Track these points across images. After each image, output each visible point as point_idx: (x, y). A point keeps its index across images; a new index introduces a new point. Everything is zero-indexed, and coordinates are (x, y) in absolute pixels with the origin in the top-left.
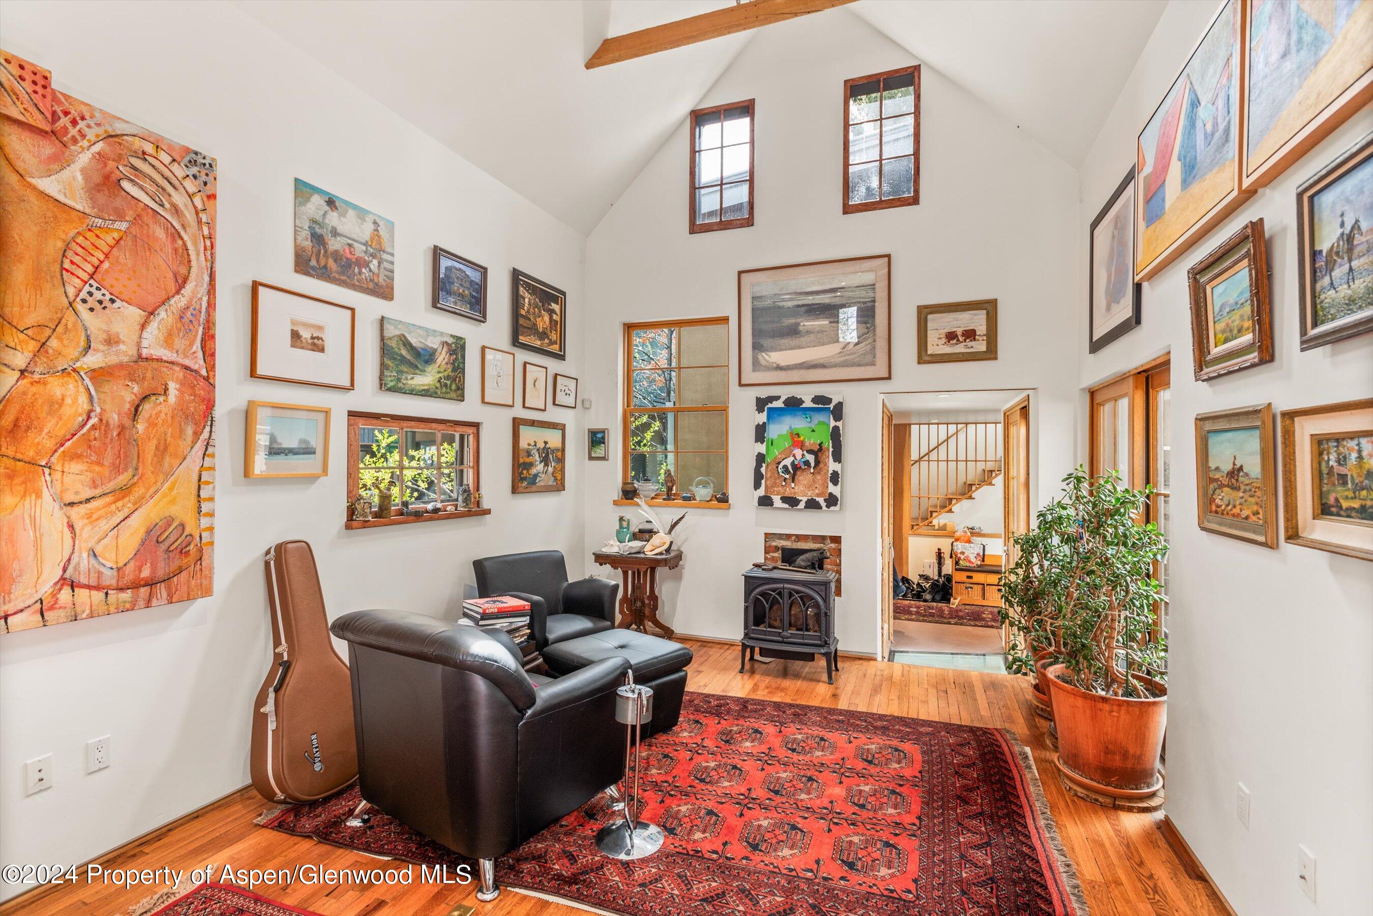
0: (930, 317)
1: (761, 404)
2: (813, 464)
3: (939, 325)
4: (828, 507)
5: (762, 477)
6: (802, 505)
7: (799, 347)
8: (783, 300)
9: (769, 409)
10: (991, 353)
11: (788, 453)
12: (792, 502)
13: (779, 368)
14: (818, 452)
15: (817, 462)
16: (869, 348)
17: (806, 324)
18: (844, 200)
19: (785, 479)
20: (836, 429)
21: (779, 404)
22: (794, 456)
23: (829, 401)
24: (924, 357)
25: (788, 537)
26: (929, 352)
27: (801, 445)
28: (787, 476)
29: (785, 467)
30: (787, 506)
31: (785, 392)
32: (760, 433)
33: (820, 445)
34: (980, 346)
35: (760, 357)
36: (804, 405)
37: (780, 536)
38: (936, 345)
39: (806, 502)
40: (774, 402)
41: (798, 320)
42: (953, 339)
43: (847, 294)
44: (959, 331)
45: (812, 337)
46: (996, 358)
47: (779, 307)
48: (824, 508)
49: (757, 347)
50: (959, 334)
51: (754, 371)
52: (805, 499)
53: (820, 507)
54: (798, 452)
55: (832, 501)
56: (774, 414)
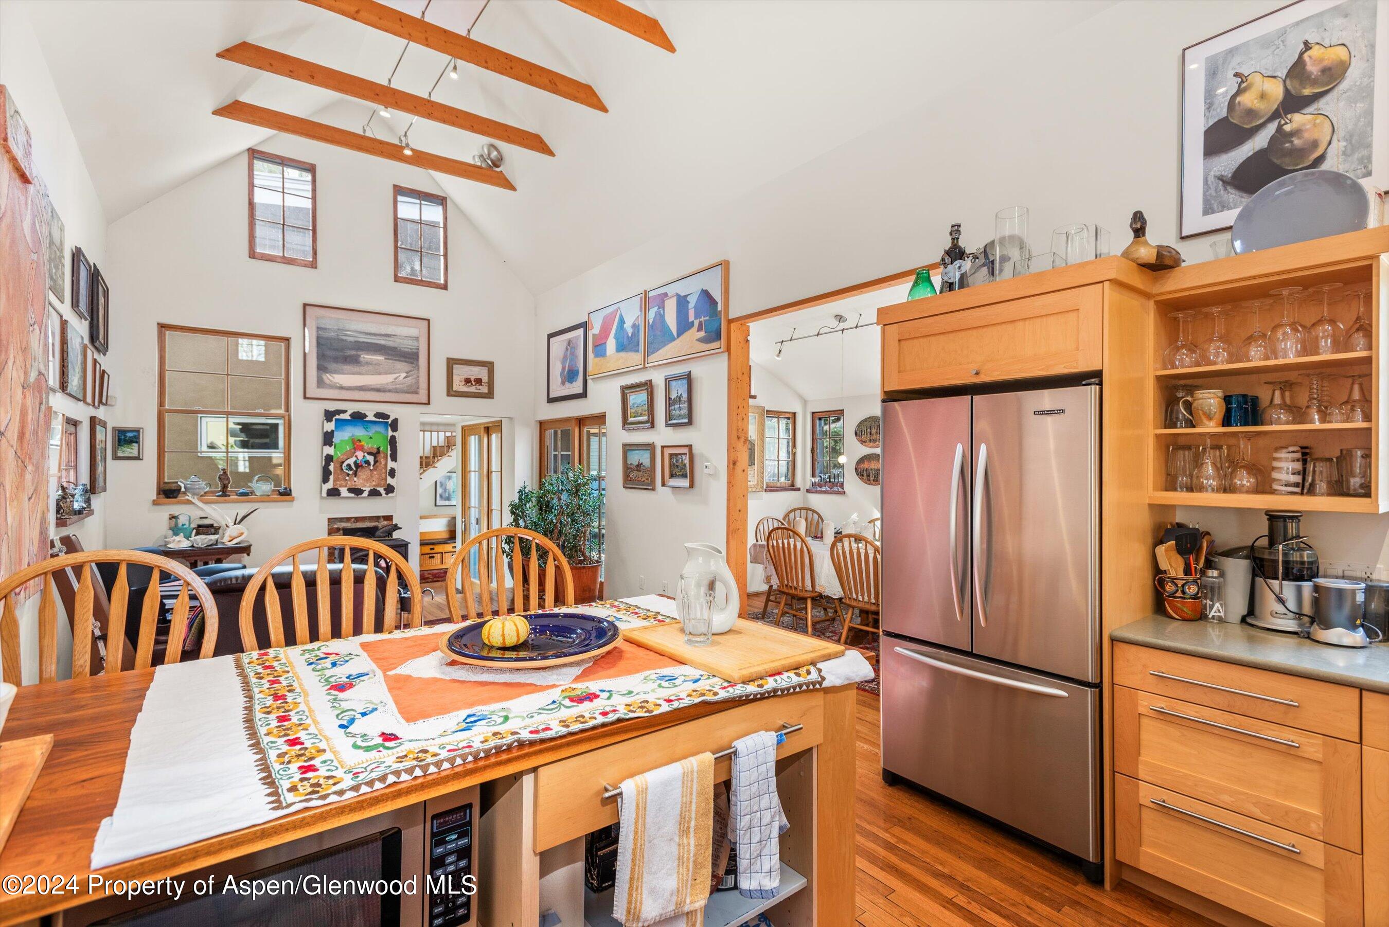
0: (454, 366)
1: (329, 415)
2: (372, 463)
3: (460, 373)
4: (387, 494)
5: (330, 473)
6: (365, 494)
7: (360, 374)
8: (346, 335)
9: (336, 419)
10: (490, 395)
11: (352, 454)
12: (357, 492)
13: (342, 388)
14: (376, 454)
15: (376, 462)
16: (414, 381)
17: (366, 356)
18: (395, 272)
19: (348, 475)
20: (393, 438)
21: (346, 416)
22: (356, 457)
23: (388, 417)
24: (451, 392)
25: (348, 519)
26: (454, 389)
27: (361, 448)
28: (350, 472)
29: (349, 465)
30: (353, 495)
31: (352, 408)
32: (328, 439)
33: (378, 449)
34: (484, 389)
35: (324, 377)
36: (367, 419)
37: (341, 520)
38: (458, 386)
39: (369, 492)
40: (341, 415)
41: (359, 353)
42: (469, 382)
43: (398, 340)
44: (473, 379)
45: (370, 367)
46: (493, 398)
47: (342, 340)
48: (384, 495)
49: (321, 368)
50: (472, 380)
51: (318, 387)
52: (368, 489)
53: (380, 495)
54: (360, 454)
55: (390, 489)
56: (341, 423)
